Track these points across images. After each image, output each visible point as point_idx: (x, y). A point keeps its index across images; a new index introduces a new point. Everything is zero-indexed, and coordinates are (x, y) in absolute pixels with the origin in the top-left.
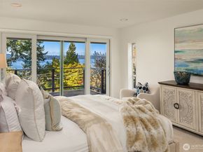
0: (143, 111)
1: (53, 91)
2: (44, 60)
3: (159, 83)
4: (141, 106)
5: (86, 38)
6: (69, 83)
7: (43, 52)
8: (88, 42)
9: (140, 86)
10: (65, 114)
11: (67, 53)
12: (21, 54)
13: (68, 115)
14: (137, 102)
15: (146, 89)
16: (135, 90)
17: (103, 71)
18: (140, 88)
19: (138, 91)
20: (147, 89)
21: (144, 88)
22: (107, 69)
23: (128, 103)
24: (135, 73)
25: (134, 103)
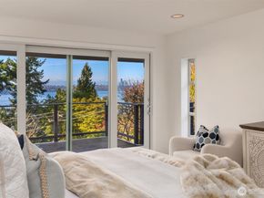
0: (230, 183)
1: (56, 140)
2: (43, 91)
3: (242, 126)
4: (223, 171)
5: (110, 51)
6: (82, 127)
7: (42, 80)
8: (114, 58)
9: (205, 131)
10: (74, 187)
11: (79, 81)
12: (7, 84)
13: (79, 191)
14: (212, 164)
15: (216, 137)
16: (195, 138)
17: (137, 107)
18: (205, 135)
19: (201, 140)
20: (218, 138)
21: (212, 136)
22: (146, 103)
23: (196, 165)
24: (192, 110)
25: (206, 165)
